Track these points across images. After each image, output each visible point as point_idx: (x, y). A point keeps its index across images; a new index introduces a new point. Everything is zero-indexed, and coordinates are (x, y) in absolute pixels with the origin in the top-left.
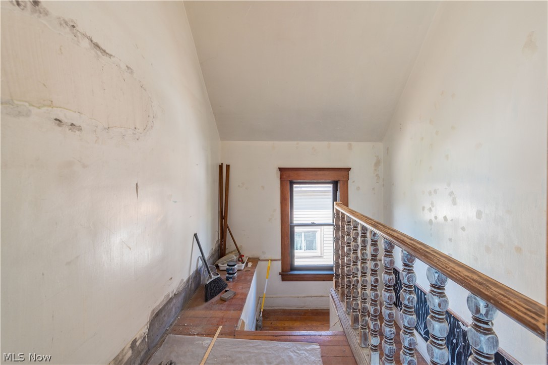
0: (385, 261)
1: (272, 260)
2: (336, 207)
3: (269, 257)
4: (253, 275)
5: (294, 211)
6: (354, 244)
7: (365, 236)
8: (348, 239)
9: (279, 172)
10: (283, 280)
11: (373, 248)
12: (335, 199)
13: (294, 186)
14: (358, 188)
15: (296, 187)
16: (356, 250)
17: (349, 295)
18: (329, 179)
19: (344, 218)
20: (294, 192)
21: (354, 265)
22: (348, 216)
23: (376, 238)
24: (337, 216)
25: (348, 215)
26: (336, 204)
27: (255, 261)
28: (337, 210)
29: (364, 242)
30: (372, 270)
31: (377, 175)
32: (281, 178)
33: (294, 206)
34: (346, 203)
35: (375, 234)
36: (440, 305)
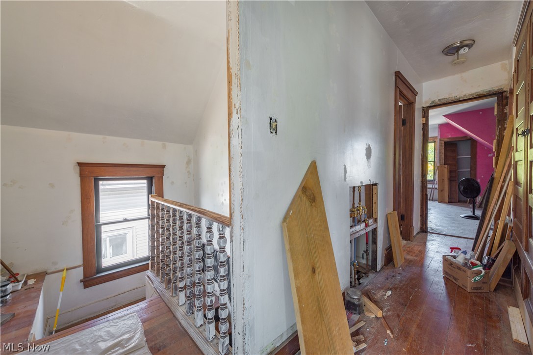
0: (186, 226)
1: (67, 269)
2: (151, 199)
3: (65, 266)
4: (41, 290)
5: (100, 213)
6: (167, 224)
7: (175, 216)
8: (163, 222)
9: (78, 169)
10: (86, 287)
11: (180, 221)
12: (150, 192)
13: (101, 182)
14: (172, 183)
15: (103, 185)
16: (169, 229)
17: (163, 267)
18: (143, 176)
19: (159, 207)
20: (100, 191)
21: (167, 240)
22: (162, 205)
23: (182, 215)
24: (152, 206)
25: (162, 203)
26: (151, 196)
27: (41, 276)
28: (152, 201)
29: (174, 220)
30: (180, 237)
31: (188, 172)
32: (81, 175)
33: (101, 208)
34: (160, 194)
35: (181, 212)
36: (210, 237)
